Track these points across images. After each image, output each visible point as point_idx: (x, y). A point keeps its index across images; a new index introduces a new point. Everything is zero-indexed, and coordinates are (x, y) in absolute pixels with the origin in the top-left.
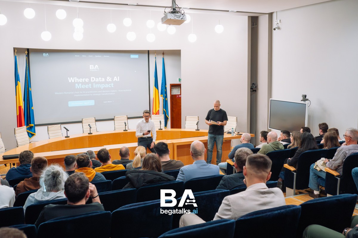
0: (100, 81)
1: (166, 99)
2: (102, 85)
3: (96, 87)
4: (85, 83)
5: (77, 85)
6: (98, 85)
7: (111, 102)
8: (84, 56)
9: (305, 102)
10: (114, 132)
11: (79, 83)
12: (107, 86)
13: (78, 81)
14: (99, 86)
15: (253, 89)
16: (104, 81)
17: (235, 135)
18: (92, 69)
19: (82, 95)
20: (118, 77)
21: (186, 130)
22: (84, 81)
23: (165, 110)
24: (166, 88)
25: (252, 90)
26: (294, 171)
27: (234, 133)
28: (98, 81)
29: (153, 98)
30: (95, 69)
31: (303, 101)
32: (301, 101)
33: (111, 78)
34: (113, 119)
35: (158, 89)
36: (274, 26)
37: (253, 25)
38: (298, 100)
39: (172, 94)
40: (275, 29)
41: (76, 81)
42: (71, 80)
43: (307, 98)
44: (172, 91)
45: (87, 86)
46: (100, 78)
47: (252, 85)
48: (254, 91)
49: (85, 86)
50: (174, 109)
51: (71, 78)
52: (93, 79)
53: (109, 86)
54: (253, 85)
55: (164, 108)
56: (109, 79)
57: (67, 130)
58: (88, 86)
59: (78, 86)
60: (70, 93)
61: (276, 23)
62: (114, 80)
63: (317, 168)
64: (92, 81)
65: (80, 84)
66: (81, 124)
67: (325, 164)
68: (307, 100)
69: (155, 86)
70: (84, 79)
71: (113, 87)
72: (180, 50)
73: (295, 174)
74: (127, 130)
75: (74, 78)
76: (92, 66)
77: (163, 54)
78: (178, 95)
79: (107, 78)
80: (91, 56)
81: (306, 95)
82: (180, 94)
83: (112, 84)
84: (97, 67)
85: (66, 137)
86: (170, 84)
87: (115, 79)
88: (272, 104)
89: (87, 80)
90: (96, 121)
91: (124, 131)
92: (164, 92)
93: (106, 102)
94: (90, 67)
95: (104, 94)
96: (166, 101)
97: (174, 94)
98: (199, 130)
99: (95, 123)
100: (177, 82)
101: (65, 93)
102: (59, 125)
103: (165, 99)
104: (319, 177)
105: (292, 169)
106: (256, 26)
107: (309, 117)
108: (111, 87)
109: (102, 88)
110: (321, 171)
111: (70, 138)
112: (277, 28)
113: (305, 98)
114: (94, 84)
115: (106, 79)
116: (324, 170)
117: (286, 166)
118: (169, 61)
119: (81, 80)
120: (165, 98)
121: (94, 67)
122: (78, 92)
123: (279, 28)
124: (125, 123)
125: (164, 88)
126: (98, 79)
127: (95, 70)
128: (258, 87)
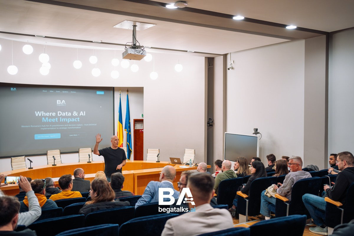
0: (67, 115)
1: (130, 133)
2: (68, 119)
3: (63, 121)
4: (52, 117)
5: (43, 118)
6: (64, 119)
7: (77, 135)
8: (51, 91)
9: (257, 135)
10: (78, 164)
11: (46, 116)
12: (73, 120)
13: (45, 115)
14: (66, 120)
15: (210, 124)
16: (70, 115)
17: (192, 166)
18: (59, 104)
19: (49, 129)
20: (85, 112)
21: (147, 162)
22: (50, 115)
23: (128, 143)
24: (130, 123)
26: (247, 198)
27: (192, 164)
28: (65, 115)
29: (118, 132)
30: (62, 103)
31: (255, 134)
32: (253, 134)
33: (77, 113)
34: (78, 152)
35: (122, 124)
36: (229, 66)
37: (210, 66)
38: (251, 133)
39: (135, 129)
40: (229, 69)
41: (43, 115)
42: (38, 114)
43: (258, 131)
44: (135, 126)
45: (53, 120)
46: (67, 113)
47: (208, 120)
48: (210, 125)
49: (51, 120)
50: (137, 143)
51: (38, 112)
52: (60, 113)
53: (75, 121)
54: (210, 120)
55: (127, 141)
56: (75, 114)
57: (31, 162)
58: (55, 120)
59: (45, 120)
60: (36, 126)
61: (230, 63)
62: (80, 115)
63: (268, 195)
64: (58, 115)
65: (47, 118)
66: (45, 157)
67: (275, 190)
68: (259, 133)
69: (120, 121)
70: (51, 113)
71: (79, 121)
72: (143, 87)
73: (247, 200)
74: (91, 162)
75: (41, 112)
76: (59, 101)
77: (128, 91)
78: (141, 130)
79: (74, 112)
80: (58, 91)
81: (257, 129)
82: (143, 129)
83: (78, 119)
84: (64, 102)
85: (29, 168)
86: (134, 120)
87: (82, 113)
88: (227, 137)
89: (54, 114)
90: (61, 153)
91: (88, 162)
92: (128, 127)
93: (72, 135)
94: (58, 102)
95: (70, 128)
96: (129, 135)
97: (138, 128)
98: (159, 162)
99: (59, 155)
100: (140, 118)
101: (31, 126)
102: (24, 157)
103: (129, 133)
104: (270, 203)
105: (245, 196)
106: (212, 66)
107: (260, 149)
108: (77, 121)
109: (68, 122)
110: (271, 197)
111: (34, 169)
112: (231, 68)
113: (256, 131)
114: (61, 118)
115: (72, 114)
116: (274, 196)
117: (239, 193)
118: (133, 98)
119: (48, 114)
121: (61, 102)
122: (45, 126)
123: (232, 68)
124: (89, 155)
125: (128, 123)
126: (64, 113)
127: (63, 105)
128: (215, 122)
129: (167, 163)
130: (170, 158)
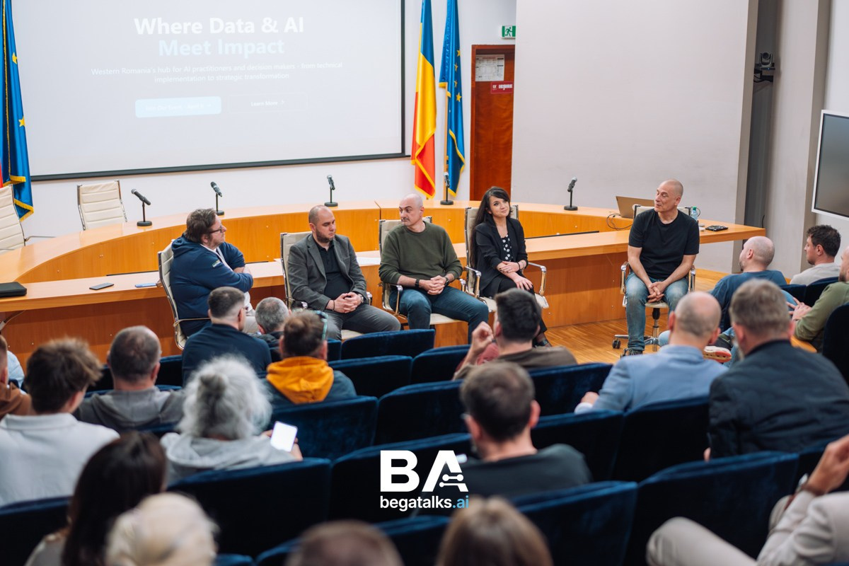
0: (240, 31)
1: (459, 97)
2: (246, 45)
3: (227, 52)
5: (162, 43)
6: (233, 46)
7: (276, 103)
12: (262, 48)
13: (167, 32)
14: (237, 48)
15: (764, 72)
16: (253, 31)
20: (301, 19)
22: (186, 32)
23: (452, 134)
24: (458, 60)
25: (758, 75)
28: (233, 31)
29: (417, 94)
33: (275, 22)
35: (432, 64)
39: (477, 79)
41: (160, 32)
42: (143, 26)
44: (477, 69)
45: (196, 49)
46: (240, 23)
47: (759, 58)
48: (763, 78)
49: (188, 49)
50: (482, 132)
51: (145, 21)
52: (217, 25)
53: (270, 50)
54: (764, 60)
55: (449, 127)
56: (269, 25)
58: (200, 49)
59: (168, 48)
60: (140, 71)
62: (286, 30)
64: (212, 31)
65: (174, 43)
69: (425, 53)
70: (186, 25)
75: (154, 21)
78: (498, 83)
82: (502, 79)
83: (280, 43)
86: (474, 47)
87: (290, 27)
89: (197, 28)
92: (451, 75)
93: (258, 104)
95: (252, 77)
96: (456, 102)
97: (485, 79)
98: (576, 209)
100: (495, 38)
101: (124, 71)
102: (115, 182)
103: (456, 98)
108: (274, 52)
114: (220, 42)
115: (258, 26)
120: (456, 94)
122: (168, 70)
125: (451, 59)
128: (782, 68)
129: (604, 213)
130: (617, 198)
